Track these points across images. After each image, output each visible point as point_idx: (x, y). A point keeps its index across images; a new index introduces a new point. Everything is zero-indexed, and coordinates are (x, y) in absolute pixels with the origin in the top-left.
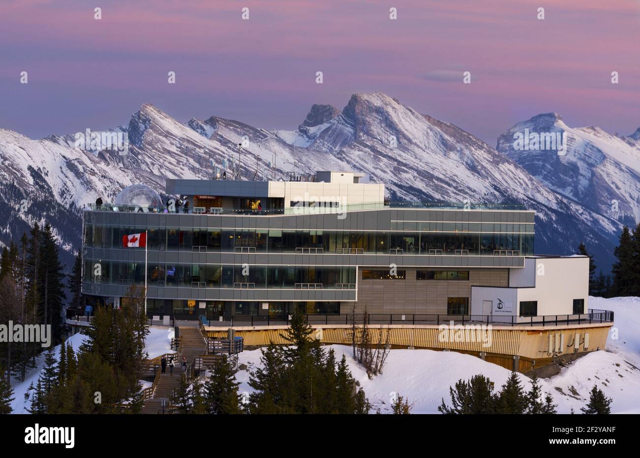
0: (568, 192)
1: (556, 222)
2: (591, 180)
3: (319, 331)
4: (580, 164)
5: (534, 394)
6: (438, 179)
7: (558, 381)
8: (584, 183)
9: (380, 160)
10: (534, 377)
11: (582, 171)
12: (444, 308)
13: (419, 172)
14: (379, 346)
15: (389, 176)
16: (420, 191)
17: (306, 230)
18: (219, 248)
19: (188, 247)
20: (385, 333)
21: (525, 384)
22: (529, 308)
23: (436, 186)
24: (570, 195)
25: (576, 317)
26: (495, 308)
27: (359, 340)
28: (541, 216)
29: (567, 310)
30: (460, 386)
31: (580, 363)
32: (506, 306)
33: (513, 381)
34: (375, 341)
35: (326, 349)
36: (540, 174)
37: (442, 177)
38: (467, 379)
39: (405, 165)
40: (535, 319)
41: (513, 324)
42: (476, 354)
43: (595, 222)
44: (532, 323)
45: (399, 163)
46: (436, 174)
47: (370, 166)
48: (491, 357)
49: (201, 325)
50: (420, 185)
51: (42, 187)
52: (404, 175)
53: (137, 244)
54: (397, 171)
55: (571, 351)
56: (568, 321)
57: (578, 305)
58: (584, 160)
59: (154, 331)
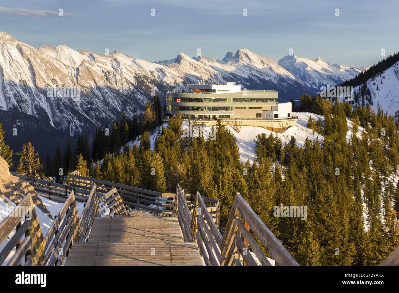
0: (298, 76)
1: (294, 84)
2: (304, 73)
3: (224, 122)
4: (301, 68)
5: (277, 138)
6: (262, 73)
7: (284, 134)
8: (302, 73)
9: (245, 67)
10: (277, 132)
11: (301, 70)
12: (255, 117)
13: (256, 71)
14: (239, 126)
15: (248, 72)
16: (257, 76)
17: (221, 97)
18: (200, 102)
19: (192, 102)
20: (241, 122)
21: (275, 134)
22: (276, 116)
23: (261, 74)
24: (298, 77)
25: (288, 118)
26: (268, 115)
27: (234, 124)
28: (290, 82)
29: (286, 116)
30: (259, 136)
31: (289, 129)
32: (271, 115)
33: (272, 134)
34: (238, 124)
35: (226, 127)
36: (290, 71)
37: (263, 72)
38: (260, 134)
39: (253, 69)
40: (278, 118)
41: (272, 120)
42: (264, 127)
43: (305, 84)
44: (277, 120)
45: (251, 68)
46: (261, 71)
47: (243, 69)
48: (267, 128)
49: (195, 121)
50: (257, 74)
51: (153, 76)
52: (253, 72)
53: (180, 101)
54: (250, 70)
55: (287, 126)
56: (286, 119)
57: (289, 115)
58: (302, 67)
59: (184, 122)
